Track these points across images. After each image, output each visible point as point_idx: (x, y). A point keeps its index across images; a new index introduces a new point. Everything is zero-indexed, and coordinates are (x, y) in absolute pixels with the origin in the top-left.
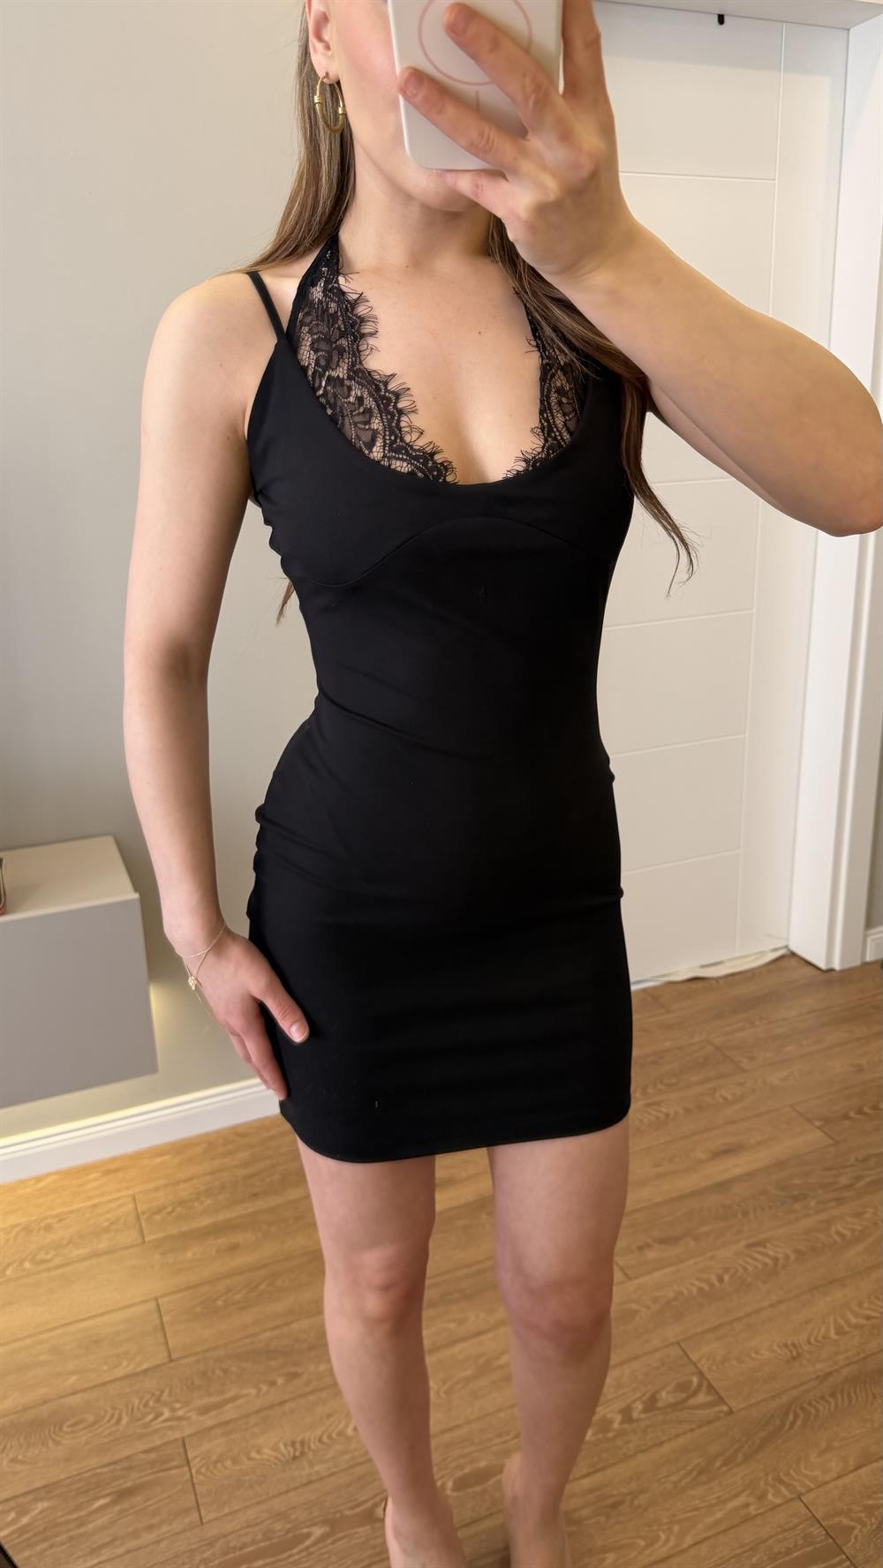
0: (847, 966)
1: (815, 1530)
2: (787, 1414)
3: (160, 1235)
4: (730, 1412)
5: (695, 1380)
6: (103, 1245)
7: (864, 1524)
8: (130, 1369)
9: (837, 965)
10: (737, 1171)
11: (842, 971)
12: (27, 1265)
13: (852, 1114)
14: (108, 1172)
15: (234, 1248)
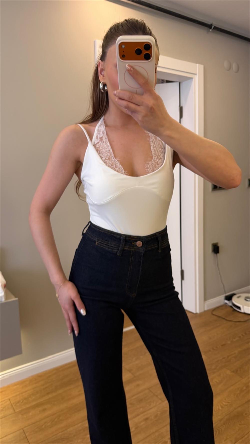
3: (20, 409)
6: (2, 415)
9: (198, 312)
11: (200, 314)
15: (44, 410)
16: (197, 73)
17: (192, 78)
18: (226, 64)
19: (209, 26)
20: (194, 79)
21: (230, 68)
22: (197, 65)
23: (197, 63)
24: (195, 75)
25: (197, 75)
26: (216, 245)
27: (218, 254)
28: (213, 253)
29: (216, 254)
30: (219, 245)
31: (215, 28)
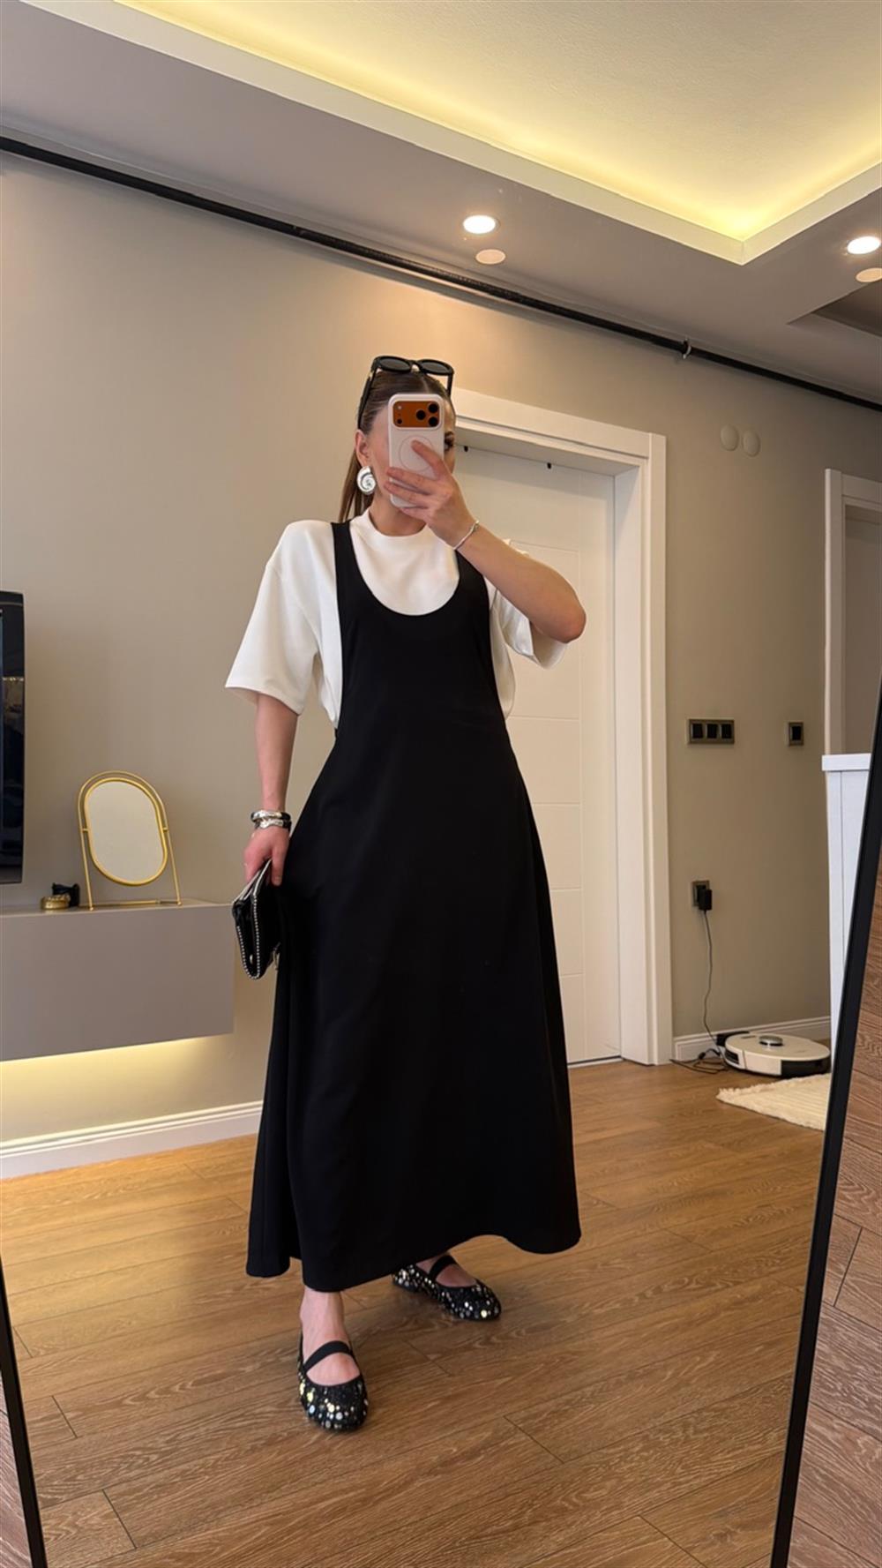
0: (662, 1063)
1: (675, 1237)
2: (653, 1208)
4: (618, 1209)
5: (595, 1202)
6: (173, 1181)
7: (702, 1234)
9: (656, 1062)
10: (603, 1136)
11: (660, 1066)
12: (121, 1191)
14: (158, 1158)
16: (650, 456)
17: (638, 466)
18: (725, 435)
19: (680, 348)
20: (640, 469)
21: (736, 445)
22: (650, 434)
23: (649, 432)
24: (645, 461)
25: (650, 460)
26: (704, 887)
27: (708, 912)
28: (696, 909)
29: (703, 912)
30: (711, 888)
31: (695, 352)
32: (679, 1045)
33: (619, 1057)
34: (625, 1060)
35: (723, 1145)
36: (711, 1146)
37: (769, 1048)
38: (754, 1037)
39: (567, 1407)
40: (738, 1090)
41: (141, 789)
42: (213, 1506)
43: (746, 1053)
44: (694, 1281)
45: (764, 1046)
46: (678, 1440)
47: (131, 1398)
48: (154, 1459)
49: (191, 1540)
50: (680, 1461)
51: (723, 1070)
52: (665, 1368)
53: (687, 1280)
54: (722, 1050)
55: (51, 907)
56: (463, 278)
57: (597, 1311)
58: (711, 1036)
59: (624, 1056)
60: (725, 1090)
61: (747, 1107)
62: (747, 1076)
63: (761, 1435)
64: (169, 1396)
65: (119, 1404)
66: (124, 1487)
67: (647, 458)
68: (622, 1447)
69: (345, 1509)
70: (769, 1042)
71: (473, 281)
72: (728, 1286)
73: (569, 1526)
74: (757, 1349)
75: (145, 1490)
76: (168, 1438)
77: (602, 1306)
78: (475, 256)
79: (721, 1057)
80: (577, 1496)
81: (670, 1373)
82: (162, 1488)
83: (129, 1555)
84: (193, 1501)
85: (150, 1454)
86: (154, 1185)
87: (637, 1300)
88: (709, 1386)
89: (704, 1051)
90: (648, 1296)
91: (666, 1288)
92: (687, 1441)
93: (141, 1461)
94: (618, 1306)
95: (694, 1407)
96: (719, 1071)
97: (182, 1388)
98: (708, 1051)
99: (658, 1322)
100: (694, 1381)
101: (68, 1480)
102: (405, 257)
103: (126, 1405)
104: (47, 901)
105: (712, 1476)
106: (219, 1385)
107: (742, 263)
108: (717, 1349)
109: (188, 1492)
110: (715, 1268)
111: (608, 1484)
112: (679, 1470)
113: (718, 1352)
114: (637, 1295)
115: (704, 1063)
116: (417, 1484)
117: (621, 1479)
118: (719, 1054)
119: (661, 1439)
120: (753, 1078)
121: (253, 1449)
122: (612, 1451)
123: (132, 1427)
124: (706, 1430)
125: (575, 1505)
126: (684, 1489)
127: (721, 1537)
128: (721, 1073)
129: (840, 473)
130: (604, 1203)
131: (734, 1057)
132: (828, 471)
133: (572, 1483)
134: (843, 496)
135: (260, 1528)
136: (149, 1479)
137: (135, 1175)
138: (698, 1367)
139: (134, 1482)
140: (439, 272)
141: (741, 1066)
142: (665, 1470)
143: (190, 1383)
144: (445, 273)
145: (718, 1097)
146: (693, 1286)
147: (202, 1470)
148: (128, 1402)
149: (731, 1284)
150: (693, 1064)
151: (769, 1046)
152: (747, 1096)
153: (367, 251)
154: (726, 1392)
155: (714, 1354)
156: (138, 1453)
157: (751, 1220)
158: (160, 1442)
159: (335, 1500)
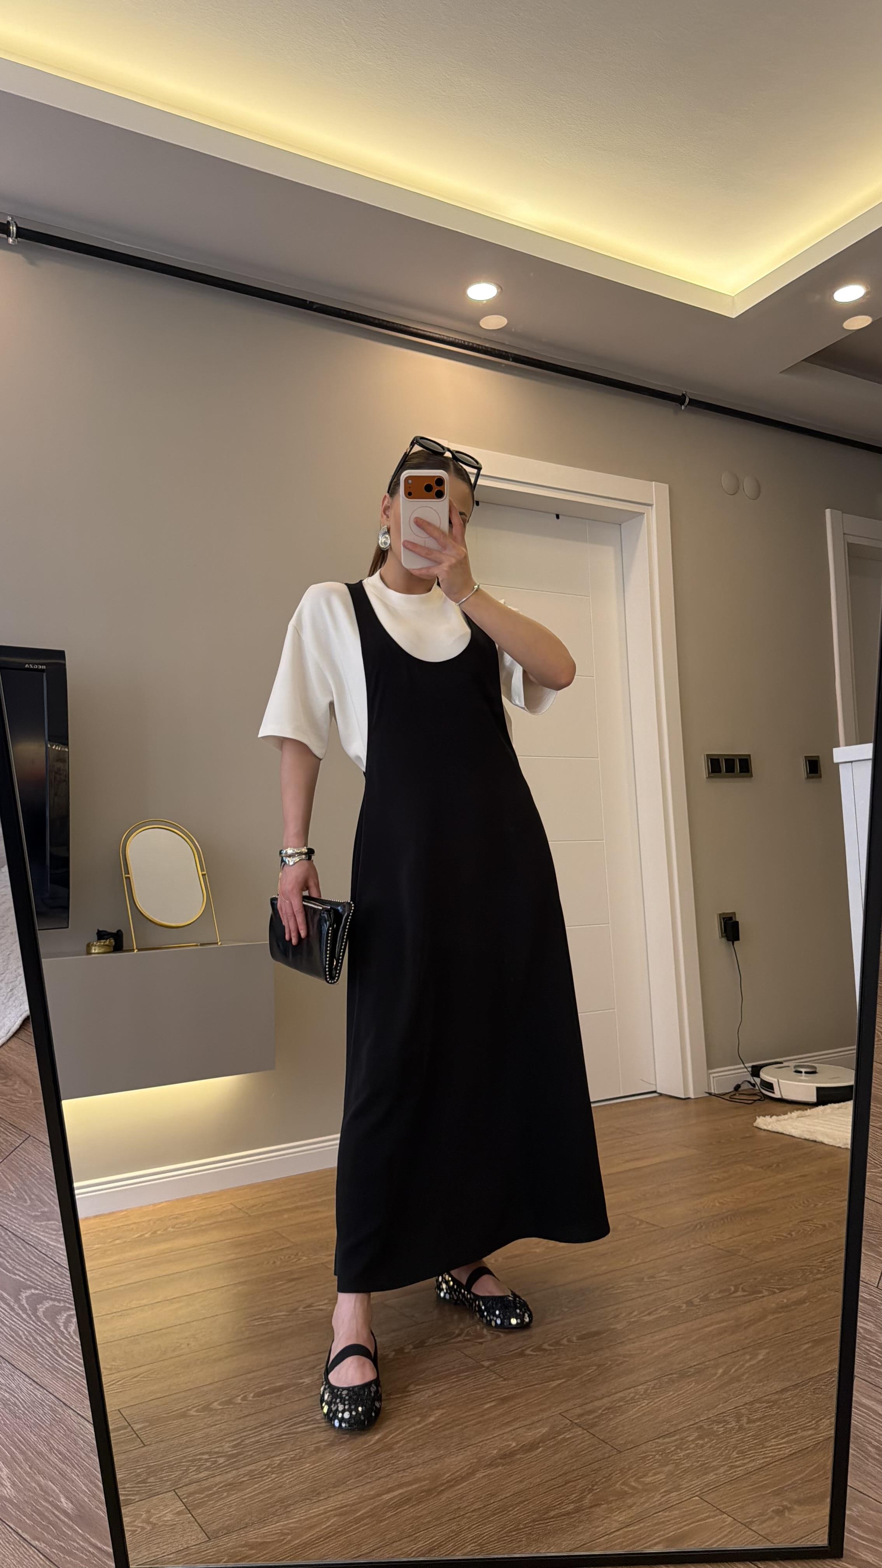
0: (698, 1096)
1: (719, 1251)
2: (696, 1226)
4: (662, 1229)
5: (638, 1223)
6: (221, 1218)
7: (746, 1248)
8: (270, 1249)
9: (692, 1095)
10: (645, 1164)
11: (695, 1099)
12: (171, 1229)
13: (714, 1143)
14: (204, 1198)
16: (655, 503)
17: (644, 514)
18: (726, 481)
19: (679, 400)
20: (646, 516)
21: (737, 489)
22: (654, 482)
23: (652, 480)
24: (650, 508)
25: (654, 507)
26: (731, 918)
27: (736, 943)
28: (724, 940)
29: (731, 942)
30: (737, 920)
31: (693, 402)
32: (714, 1077)
33: (655, 1092)
34: (661, 1094)
35: (762, 1168)
36: (750, 1169)
37: (803, 1076)
38: (788, 1066)
39: (621, 1404)
40: (774, 1117)
41: (179, 835)
42: (281, 1500)
43: (780, 1081)
44: (740, 1289)
45: (800, 1074)
46: (733, 1428)
47: (195, 1409)
48: (220, 1462)
49: (264, 1530)
50: (735, 1447)
51: (759, 1100)
52: (717, 1366)
53: (733, 1288)
54: (758, 1080)
55: (96, 951)
56: (469, 342)
57: (647, 1318)
58: (746, 1068)
59: (658, 1091)
60: (762, 1118)
61: (785, 1132)
62: (782, 1104)
63: (814, 1422)
64: (232, 1406)
65: (184, 1415)
66: (193, 1487)
67: (653, 505)
68: (677, 1437)
69: (409, 1499)
70: (803, 1070)
71: (479, 345)
72: (774, 1293)
73: (630, 1507)
74: (807, 1346)
75: (215, 1489)
76: (235, 1443)
77: (649, 1314)
78: (479, 321)
79: (757, 1088)
80: (637, 1480)
81: (720, 1371)
82: (232, 1486)
83: (204, 1546)
84: (262, 1497)
85: (219, 1457)
86: (203, 1223)
87: (684, 1306)
88: (760, 1381)
89: (740, 1083)
90: (695, 1303)
91: (712, 1296)
92: (741, 1428)
93: (208, 1464)
94: (666, 1313)
95: (748, 1399)
96: (755, 1101)
97: (244, 1399)
98: (743, 1083)
99: (706, 1326)
100: (744, 1377)
101: (139, 1482)
102: (413, 325)
103: (189, 1416)
104: (92, 945)
105: (768, 1459)
106: (280, 1396)
107: (734, 317)
108: (766, 1348)
109: (255, 1490)
110: (760, 1278)
111: (667, 1469)
112: (735, 1455)
113: (767, 1351)
114: (685, 1303)
115: (740, 1094)
116: (479, 1475)
117: (677, 1465)
118: (754, 1085)
119: (715, 1429)
120: (789, 1106)
121: (317, 1450)
122: (667, 1440)
123: (198, 1435)
124: (759, 1419)
125: (634, 1488)
126: (740, 1471)
127: (779, 1512)
128: (756, 1104)
129: (840, 512)
130: (647, 1223)
131: (769, 1086)
132: (828, 512)
133: (629, 1469)
134: (844, 534)
135: (328, 1519)
136: (218, 1479)
137: (182, 1215)
138: (748, 1365)
139: (204, 1482)
140: (445, 338)
141: (777, 1095)
142: (721, 1455)
143: (252, 1395)
144: (451, 339)
145: (755, 1124)
146: (739, 1293)
147: (269, 1469)
148: (192, 1413)
149: (777, 1291)
150: (729, 1095)
151: (803, 1074)
152: (783, 1123)
153: (377, 321)
154: (778, 1386)
155: (764, 1352)
156: (206, 1457)
157: (793, 1233)
158: (227, 1447)
159: (401, 1491)
